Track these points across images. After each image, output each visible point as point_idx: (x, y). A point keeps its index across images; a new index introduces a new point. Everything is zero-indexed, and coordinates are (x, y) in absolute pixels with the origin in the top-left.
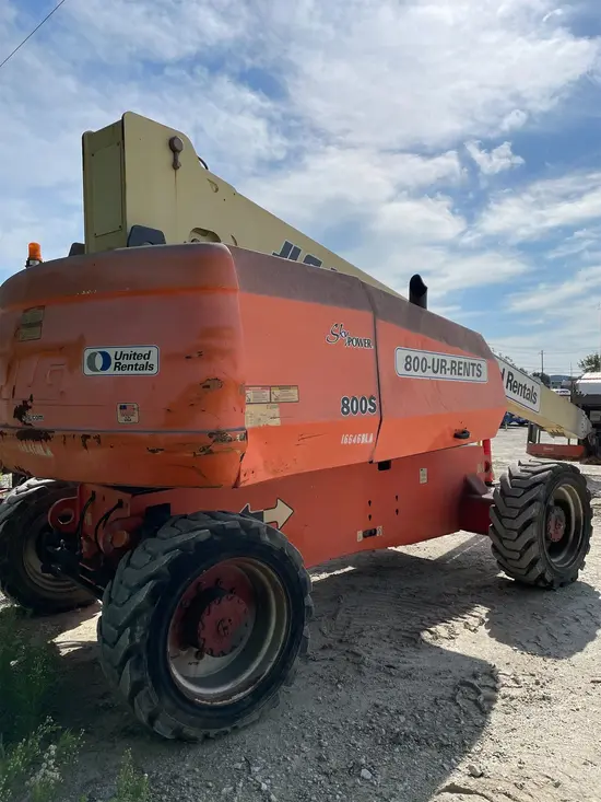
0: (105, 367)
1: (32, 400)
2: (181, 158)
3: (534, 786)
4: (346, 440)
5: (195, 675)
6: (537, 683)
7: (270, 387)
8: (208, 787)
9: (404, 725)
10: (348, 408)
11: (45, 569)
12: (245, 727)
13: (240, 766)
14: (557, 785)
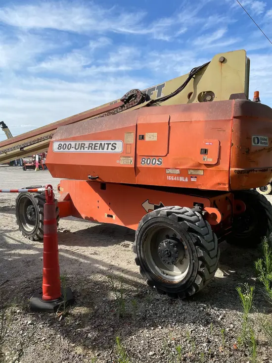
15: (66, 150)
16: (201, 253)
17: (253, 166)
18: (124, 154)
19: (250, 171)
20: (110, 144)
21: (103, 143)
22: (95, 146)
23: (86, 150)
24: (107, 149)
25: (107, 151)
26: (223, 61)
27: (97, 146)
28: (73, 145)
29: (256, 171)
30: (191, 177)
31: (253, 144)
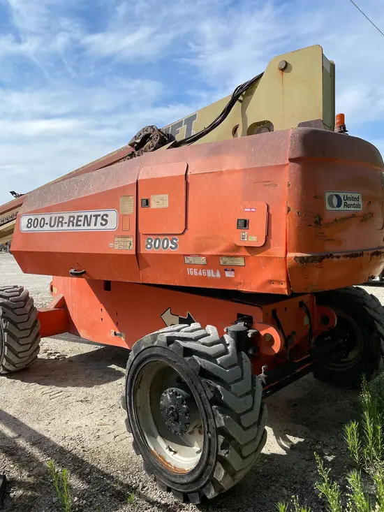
15: (38, 228)
16: (221, 420)
17: (330, 248)
18: (120, 233)
19: (324, 257)
20: (99, 215)
21: (89, 214)
22: (78, 221)
23: (65, 227)
24: (95, 225)
25: (95, 228)
26: (285, 68)
27: (81, 221)
28: (47, 221)
29: (338, 257)
30: (226, 270)
31: (328, 207)
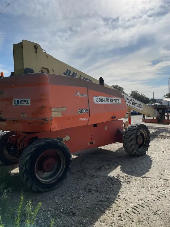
0: (18, 104)
1: (1, 112)
2: (38, 50)
3: (120, 200)
4: (80, 120)
5: (43, 177)
6: (128, 178)
7: (59, 107)
8: (44, 202)
9: (93, 188)
10: (80, 112)
11: (8, 154)
12: (55, 189)
13: (52, 197)
14: (126, 200)
31: (14, 104)
